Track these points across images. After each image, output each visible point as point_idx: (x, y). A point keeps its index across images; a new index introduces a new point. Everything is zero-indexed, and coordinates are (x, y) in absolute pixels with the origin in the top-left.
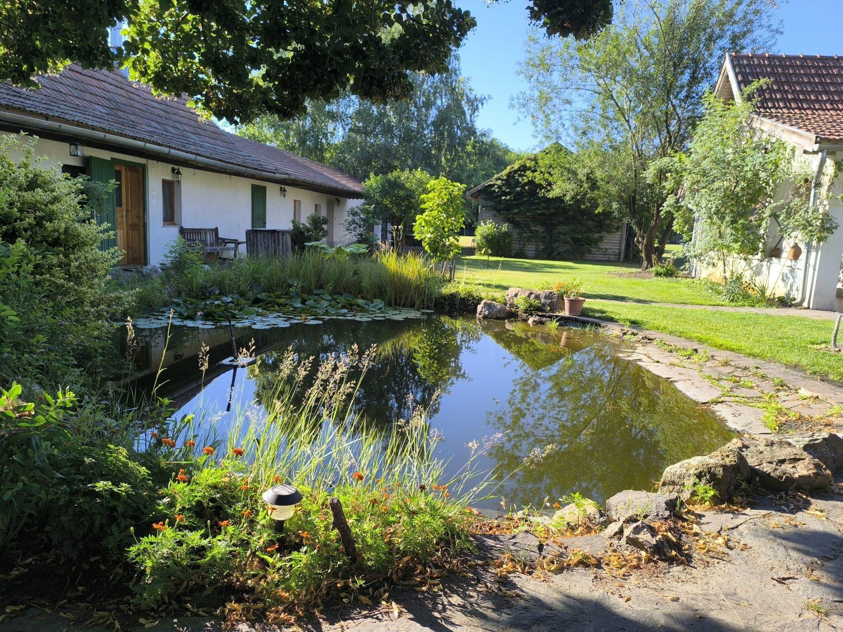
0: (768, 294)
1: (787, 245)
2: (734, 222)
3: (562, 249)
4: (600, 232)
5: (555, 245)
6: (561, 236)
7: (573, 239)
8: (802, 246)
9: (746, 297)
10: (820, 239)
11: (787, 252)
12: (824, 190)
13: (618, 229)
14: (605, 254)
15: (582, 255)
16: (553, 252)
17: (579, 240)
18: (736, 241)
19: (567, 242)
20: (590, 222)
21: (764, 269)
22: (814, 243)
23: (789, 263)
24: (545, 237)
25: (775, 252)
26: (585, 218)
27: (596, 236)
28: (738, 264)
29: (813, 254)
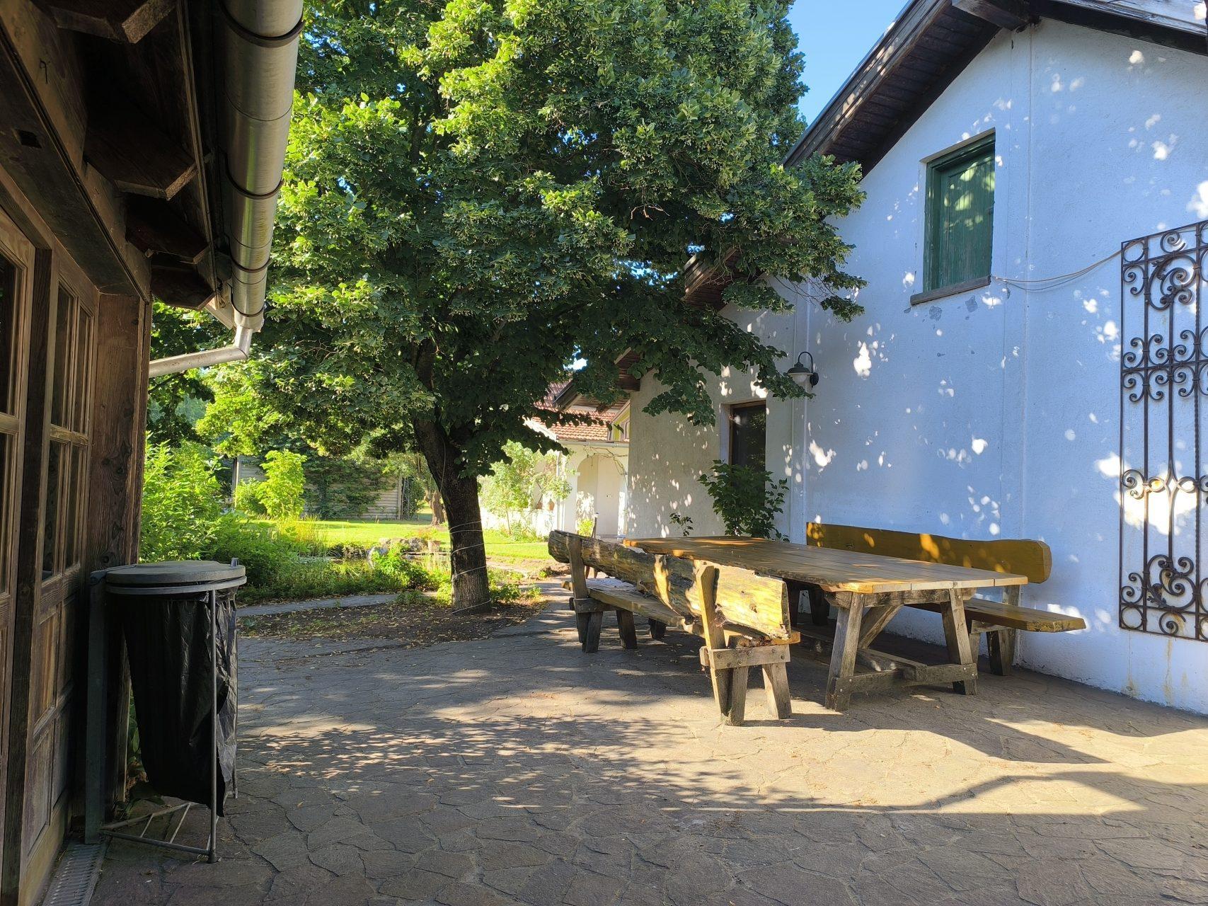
0: (537, 535)
1: (545, 500)
2: (513, 486)
3: (338, 508)
4: (376, 490)
5: (330, 504)
6: (336, 495)
7: (349, 497)
8: (554, 501)
9: (525, 537)
10: (564, 497)
11: (546, 506)
12: (563, 466)
13: (394, 486)
14: (383, 512)
15: (360, 514)
16: (328, 512)
17: (356, 498)
18: (516, 499)
19: (342, 501)
20: (366, 480)
21: (534, 517)
22: (561, 500)
23: (548, 513)
24: (317, 496)
25: (539, 506)
26: (362, 475)
27: (373, 494)
28: (515, 516)
29: (561, 506)
